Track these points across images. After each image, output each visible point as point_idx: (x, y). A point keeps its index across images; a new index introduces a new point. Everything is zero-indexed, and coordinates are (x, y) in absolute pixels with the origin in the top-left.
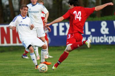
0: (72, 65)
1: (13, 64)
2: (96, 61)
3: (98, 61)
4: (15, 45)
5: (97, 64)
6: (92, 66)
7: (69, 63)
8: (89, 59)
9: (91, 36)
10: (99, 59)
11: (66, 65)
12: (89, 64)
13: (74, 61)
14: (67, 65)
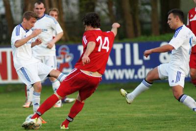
0: (111, 116)
1: (12, 115)
2: (151, 109)
3: (155, 110)
4: (15, 82)
5: (153, 115)
6: (144, 119)
7: (106, 114)
8: (139, 106)
9: (143, 67)
10: (156, 106)
11: (101, 116)
12: (140, 115)
13: (114, 110)
14: (103, 115)
